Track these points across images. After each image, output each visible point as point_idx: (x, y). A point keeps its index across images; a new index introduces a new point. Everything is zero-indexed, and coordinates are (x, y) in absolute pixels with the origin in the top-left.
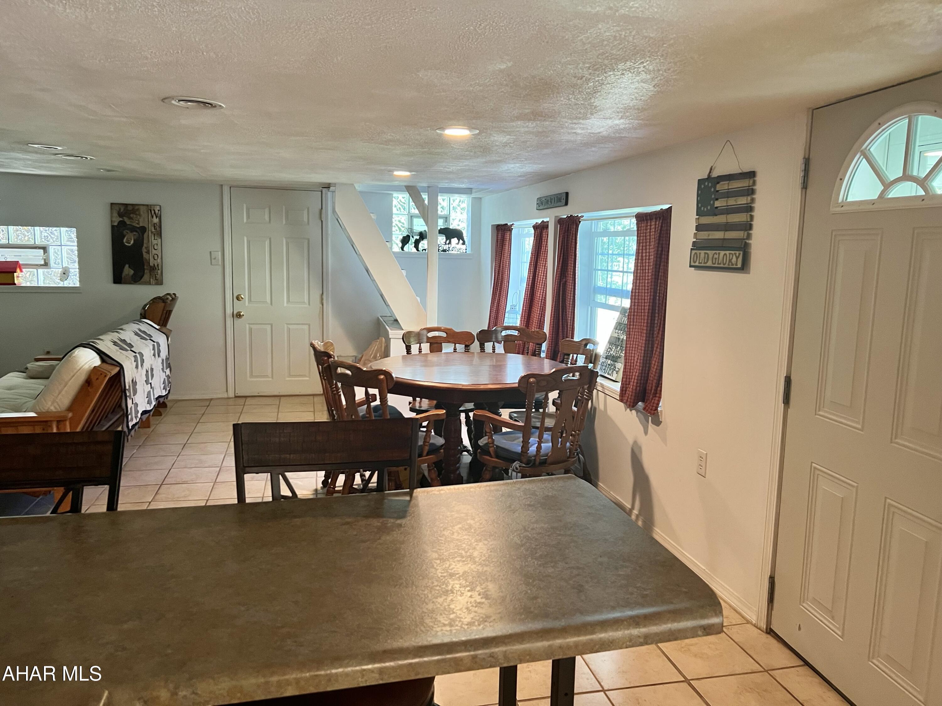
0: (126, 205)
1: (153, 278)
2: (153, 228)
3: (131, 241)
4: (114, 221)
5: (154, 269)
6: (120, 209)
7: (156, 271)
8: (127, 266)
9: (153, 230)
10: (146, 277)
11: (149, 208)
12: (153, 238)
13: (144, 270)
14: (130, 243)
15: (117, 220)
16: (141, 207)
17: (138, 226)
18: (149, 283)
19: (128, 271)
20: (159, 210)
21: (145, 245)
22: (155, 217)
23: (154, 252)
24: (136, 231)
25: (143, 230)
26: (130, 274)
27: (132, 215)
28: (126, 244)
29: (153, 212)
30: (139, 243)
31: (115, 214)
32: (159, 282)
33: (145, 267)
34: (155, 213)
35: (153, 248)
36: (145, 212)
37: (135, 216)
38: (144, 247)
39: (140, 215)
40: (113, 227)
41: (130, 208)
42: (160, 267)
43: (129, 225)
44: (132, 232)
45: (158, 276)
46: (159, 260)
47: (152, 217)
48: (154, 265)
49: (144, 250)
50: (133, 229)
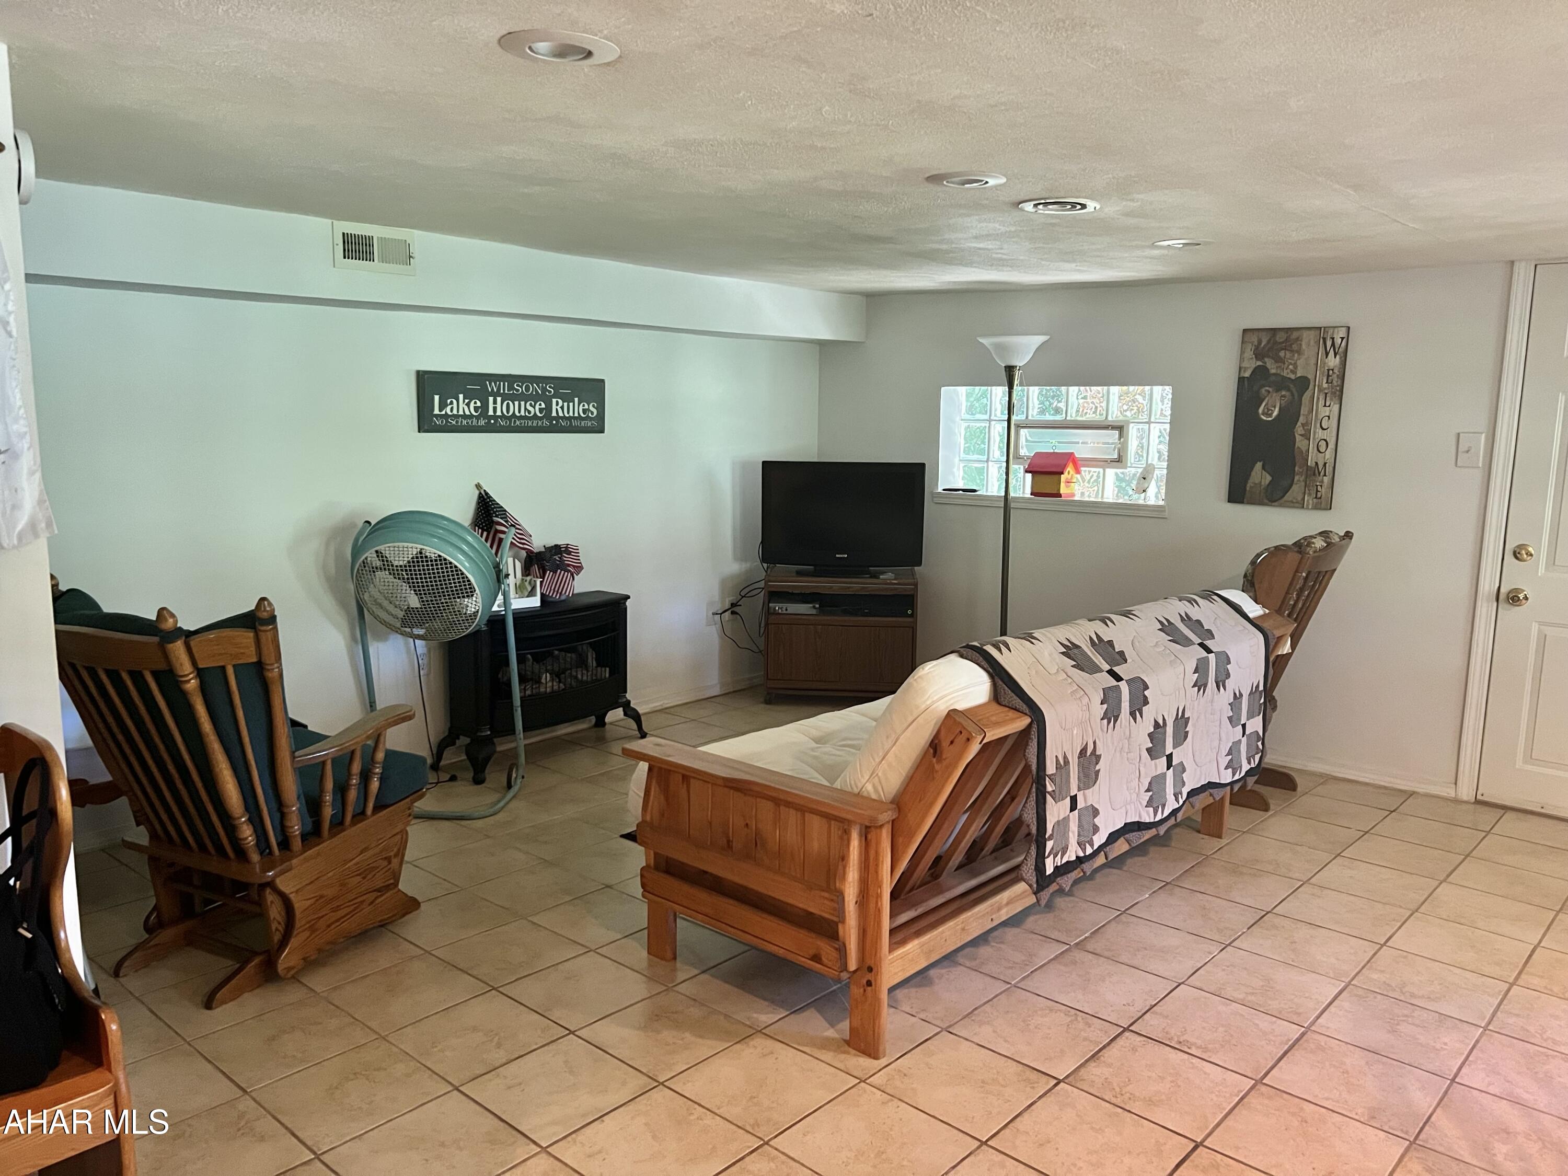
0: (1274, 331)
1: (1310, 494)
2: (1325, 381)
3: (1273, 412)
4: (1246, 369)
5: (1314, 474)
6: (1260, 342)
7: (1320, 478)
8: (1259, 465)
9: (1325, 385)
10: (1296, 490)
11: (1322, 333)
12: (1322, 402)
13: (1293, 473)
14: (1270, 415)
15: (1251, 364)
16: (1305, 334)
17: (1293, 377)
18: (1302, 506)
19: (1259, 476)
20: (1342, 338)
21: (1302, 419)
22: (1332, 353)
23: (1321, 434)
24: (1289, 390)
25: (1303, 384)
26: (1263, 483)
27: (1282, 354)
28: (1262, 417)
29: (1329, 343)
30: (1290, 415)
31: (1249, 353)
32: (1325, 504)
33: (1297, 469)
34: (1333, 345)
35: (1318, 425)
36: (1312, 343)
37: (1288, 354)
38: (1299, 424)
39: (1299, 352)
40: (1241, 380)
41: (1280, 337)
42: (1329, 469)
43: (1274, 374)
44: (1278, 390)
45: (1323, 491)
46: (1329, 454)
47: (1327, 354)
48: (1317, 463)
49: (1299, 430)
50: (1281, 384)
